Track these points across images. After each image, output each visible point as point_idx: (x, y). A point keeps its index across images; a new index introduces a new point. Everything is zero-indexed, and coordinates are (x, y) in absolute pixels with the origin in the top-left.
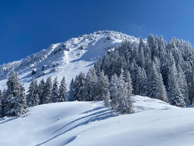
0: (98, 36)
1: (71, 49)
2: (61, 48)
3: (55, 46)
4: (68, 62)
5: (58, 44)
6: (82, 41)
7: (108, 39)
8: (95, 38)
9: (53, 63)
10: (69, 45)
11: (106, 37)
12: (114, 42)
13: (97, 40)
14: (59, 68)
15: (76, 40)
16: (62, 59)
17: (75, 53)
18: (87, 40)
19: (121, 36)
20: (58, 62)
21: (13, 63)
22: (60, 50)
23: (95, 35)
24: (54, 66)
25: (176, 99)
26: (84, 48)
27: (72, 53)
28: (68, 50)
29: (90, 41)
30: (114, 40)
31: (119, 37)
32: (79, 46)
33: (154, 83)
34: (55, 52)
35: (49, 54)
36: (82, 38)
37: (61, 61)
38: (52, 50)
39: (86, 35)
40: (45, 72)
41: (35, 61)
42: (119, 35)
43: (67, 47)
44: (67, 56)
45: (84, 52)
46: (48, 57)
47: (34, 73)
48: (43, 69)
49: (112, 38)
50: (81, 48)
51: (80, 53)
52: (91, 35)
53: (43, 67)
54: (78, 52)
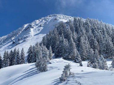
0: (50, 18)
1: (34, 27)
2: (29, 27)
3: (26, 26)
4: (33, 35)
5: (28, 24)
6: (41, 22)
7: (56, 19)
8: (49, 19)
9: (25, 36)
10: (34, 24)
11: (54, 18)
12: (59, 21)
13: (49, 20)
14: (28, 39)
15: (37, 22)
16: (29, 34)
17: (37, 29)
18: (44, 21)
19: (63, 17)
20: (27, 35)
21: (3, 37)
22: (28, 28)
23: (48, 18)
24: (25, 38)
25: (77, 58)
26: (42, 26)
27: (35, 29)
28: (33, 28)
29: (45, 22)
30: (59, 20)
31: (62, 18)
32: (39, 25)
33: (72, 48)
34: (26, 29)
35: (22, 30)
36: (41, 20)
37: (29, 35)
38: (24, 28)
39: (43, 18)
40: (20, 42)
41: (14, 36)
42: (62, 16)
43: (32, 26)
44: (32, 32)
45: (42, 28)
46: (22, 33)
47: (14, 43)
48: (19, 40)
49: (58, 19)
50: (41, 26)
51: (40, 29)
52: (46, 17)
53: (19, 39)
54: (38, 29)
